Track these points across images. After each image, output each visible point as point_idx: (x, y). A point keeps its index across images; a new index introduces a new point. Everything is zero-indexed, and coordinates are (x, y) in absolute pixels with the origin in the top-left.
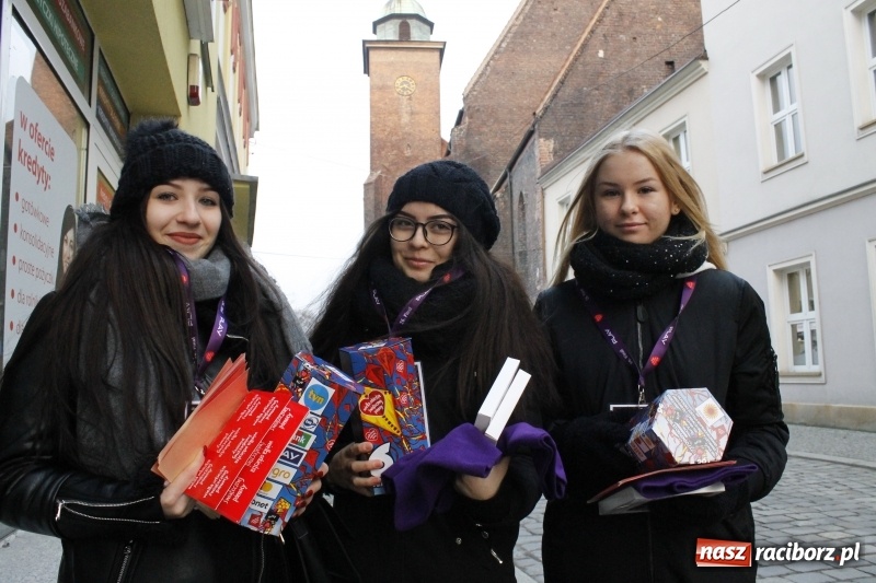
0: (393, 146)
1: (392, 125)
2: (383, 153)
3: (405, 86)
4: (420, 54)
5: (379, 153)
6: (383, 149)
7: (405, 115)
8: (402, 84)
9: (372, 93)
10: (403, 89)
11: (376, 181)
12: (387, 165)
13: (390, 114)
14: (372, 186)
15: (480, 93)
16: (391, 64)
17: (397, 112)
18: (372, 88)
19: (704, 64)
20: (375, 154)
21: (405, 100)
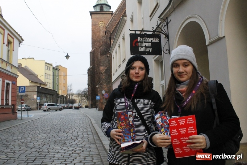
0: (98, 41)
1: (98, 35)
2: (95, 43)
3: (102, 24)
4: (106, 15)
5: (94, 43)
6: (95, 42)
7: (102, 32)
8: (101, 24)
9: (92, 26)
10: (101, 25)
11: (93, 51)
12: (96, 47)
13: (97, 32)
14: (92, 53)
15: (110, 26)
16: (98, 18)
17: (99, 32)
18: (92, 25)
19: (125, 18)
20: (93, 44)
21: (101, 29)
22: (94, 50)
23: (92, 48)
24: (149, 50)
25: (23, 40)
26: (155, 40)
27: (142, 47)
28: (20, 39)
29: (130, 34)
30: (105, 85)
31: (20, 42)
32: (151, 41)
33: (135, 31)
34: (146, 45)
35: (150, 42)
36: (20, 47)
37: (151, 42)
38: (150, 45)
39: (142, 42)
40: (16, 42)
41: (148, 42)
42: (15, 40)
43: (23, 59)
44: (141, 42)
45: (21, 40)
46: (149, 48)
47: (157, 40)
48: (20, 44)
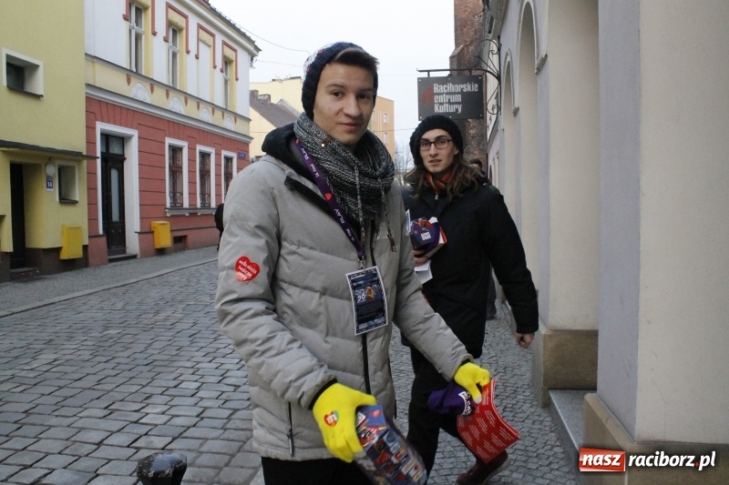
22: (463, 49)
23: (457, 44)
24: (457, 110)
25: (258, 50)
26: (469, 87)
27: (442, 104)
28: (252, 48)
29: (418, 79)
30: (475, 152)
31: (252, 57)
32: (462, 89)
33: (429, 71)
34: (449, 100)
35: (458, 93)
36: (251, 66)
37: (462, 93)
38: (458, 98)
39: (442, 94)
40: (242, 57)
41: (454, 93)
42: (241, 53)
43: (274, 80)
44: (439, 94)
45: (253, 52)
46: (456, 106)
47: (475, 87)
48: (252, 60)
